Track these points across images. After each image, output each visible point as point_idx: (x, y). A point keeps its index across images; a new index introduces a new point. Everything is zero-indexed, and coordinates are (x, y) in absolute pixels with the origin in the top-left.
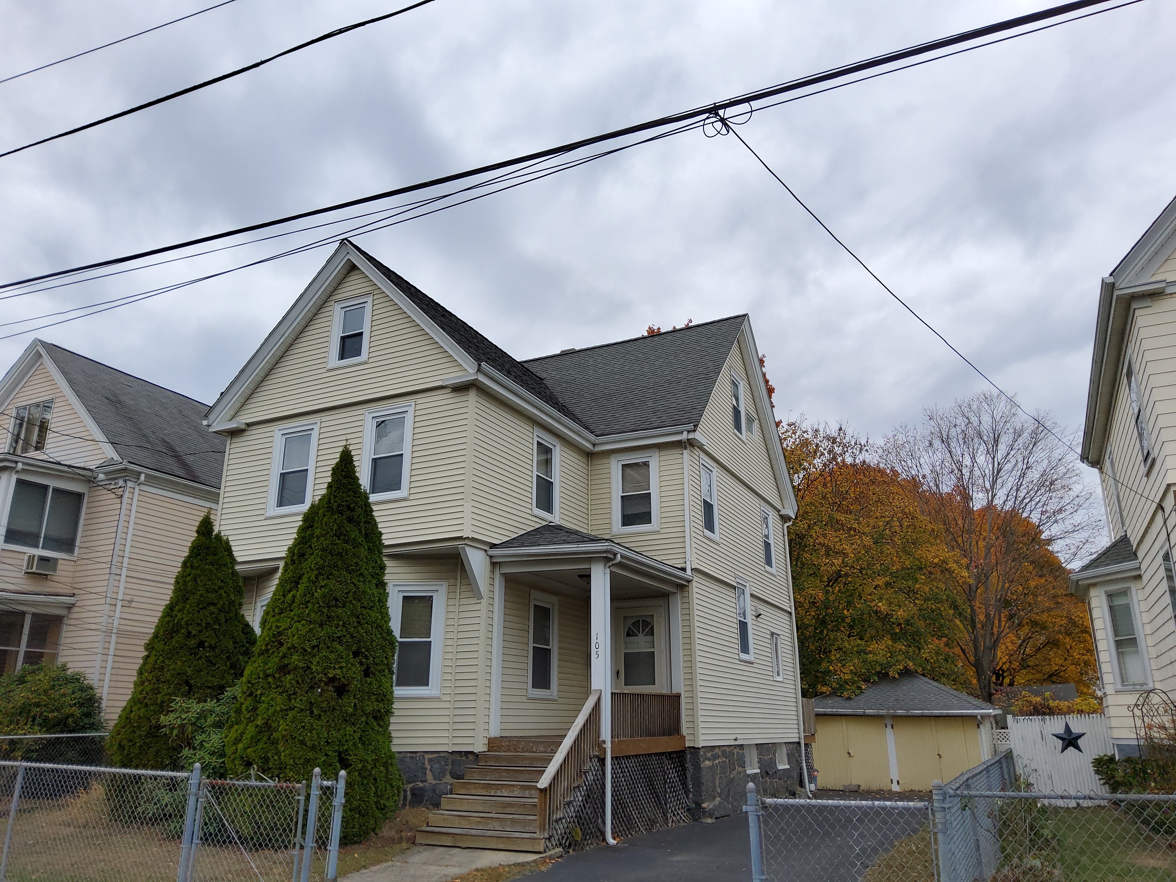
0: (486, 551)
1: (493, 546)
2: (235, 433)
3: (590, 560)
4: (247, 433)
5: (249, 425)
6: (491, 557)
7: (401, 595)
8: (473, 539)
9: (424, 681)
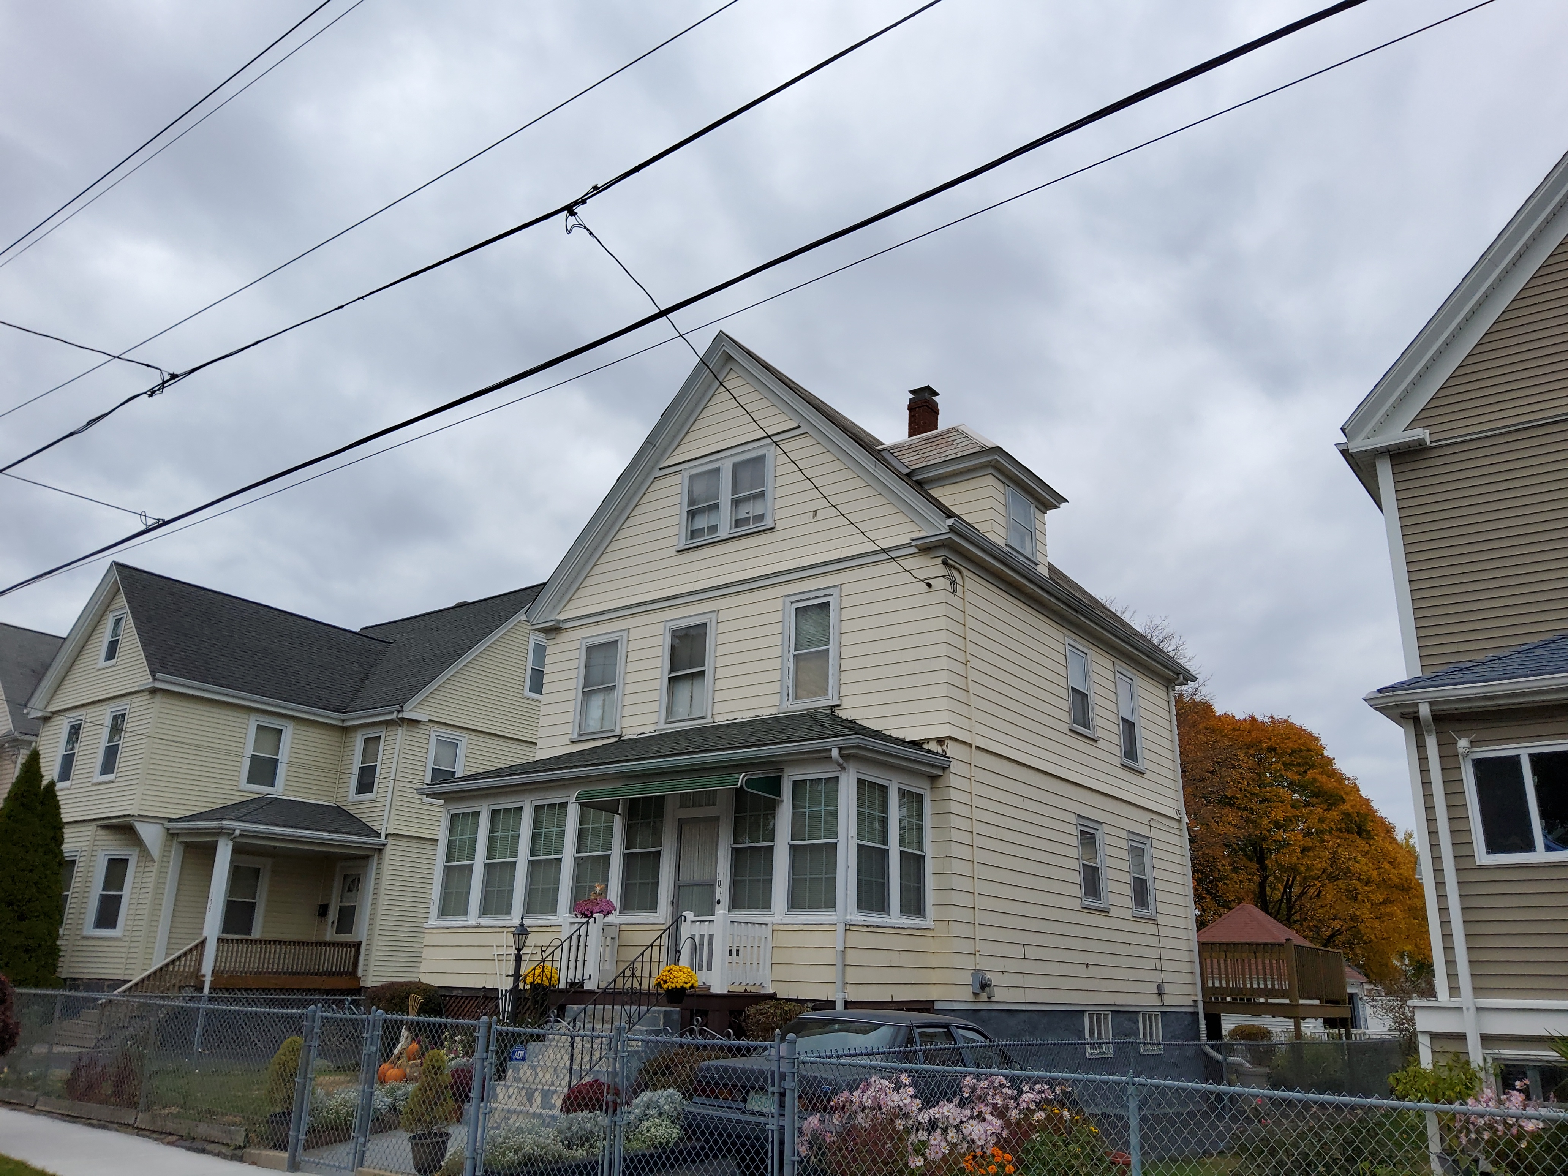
0: (163, 824)
1: (171, 820)
2: (46, 719)
3: (218, 834)
4: (52, 720)
5: (54, 713)
6: (168, 829)
7: (107, 858)
8: (139, 816)
9: (113, 926)
